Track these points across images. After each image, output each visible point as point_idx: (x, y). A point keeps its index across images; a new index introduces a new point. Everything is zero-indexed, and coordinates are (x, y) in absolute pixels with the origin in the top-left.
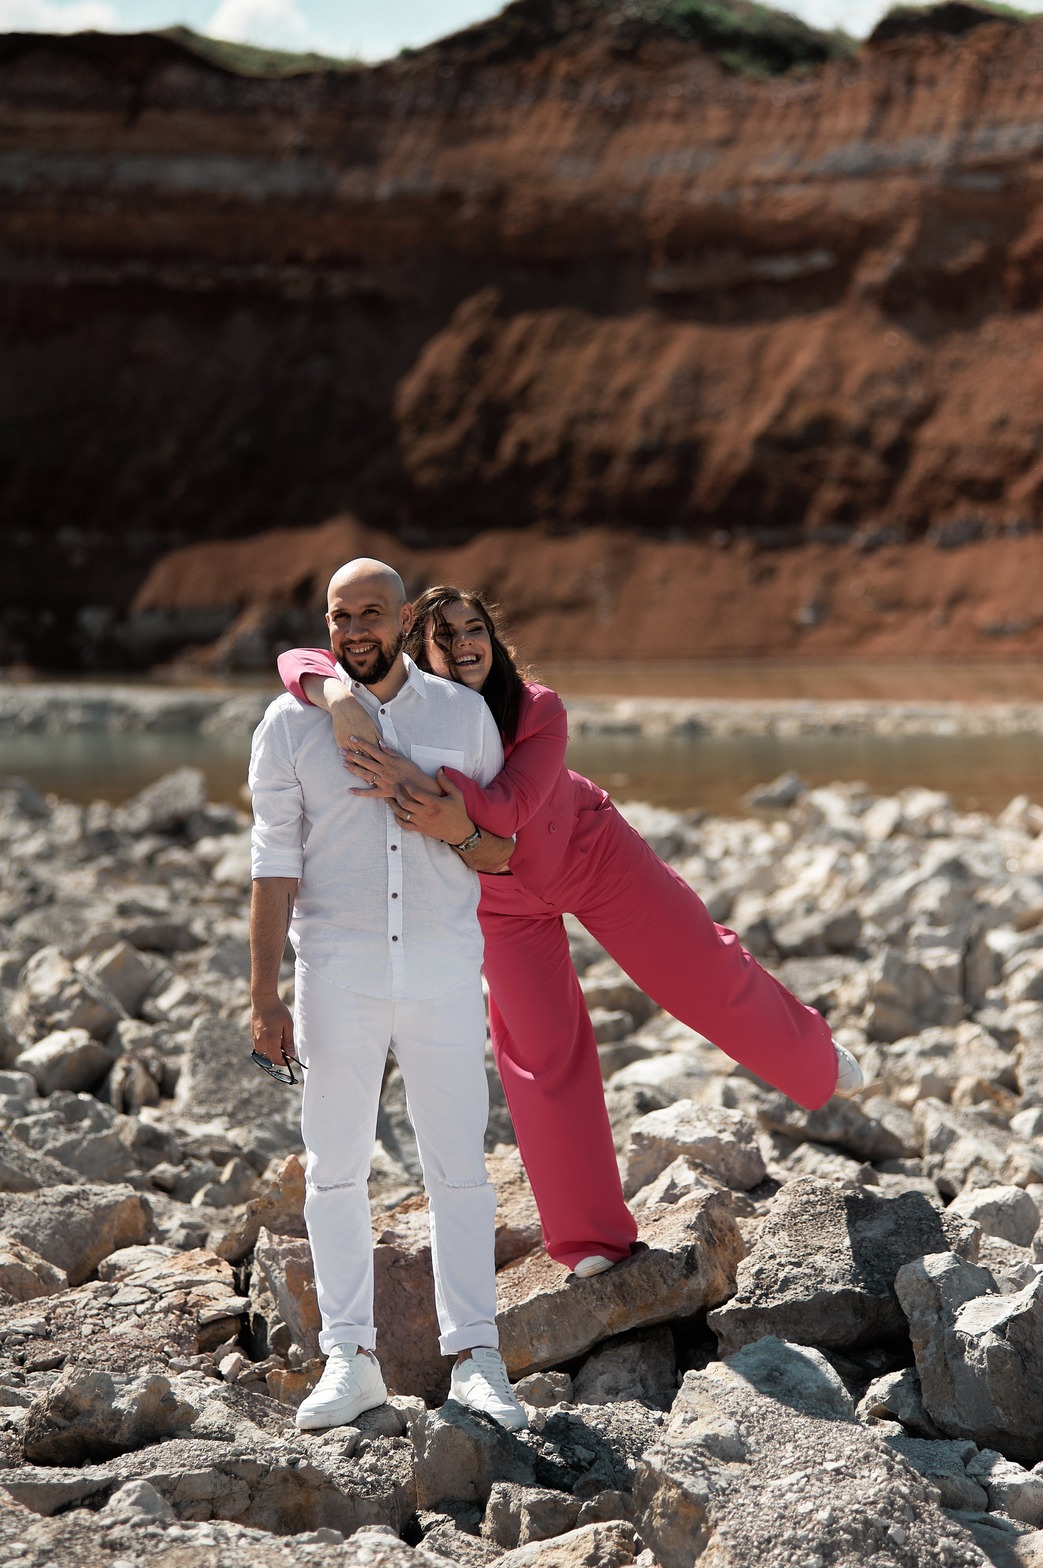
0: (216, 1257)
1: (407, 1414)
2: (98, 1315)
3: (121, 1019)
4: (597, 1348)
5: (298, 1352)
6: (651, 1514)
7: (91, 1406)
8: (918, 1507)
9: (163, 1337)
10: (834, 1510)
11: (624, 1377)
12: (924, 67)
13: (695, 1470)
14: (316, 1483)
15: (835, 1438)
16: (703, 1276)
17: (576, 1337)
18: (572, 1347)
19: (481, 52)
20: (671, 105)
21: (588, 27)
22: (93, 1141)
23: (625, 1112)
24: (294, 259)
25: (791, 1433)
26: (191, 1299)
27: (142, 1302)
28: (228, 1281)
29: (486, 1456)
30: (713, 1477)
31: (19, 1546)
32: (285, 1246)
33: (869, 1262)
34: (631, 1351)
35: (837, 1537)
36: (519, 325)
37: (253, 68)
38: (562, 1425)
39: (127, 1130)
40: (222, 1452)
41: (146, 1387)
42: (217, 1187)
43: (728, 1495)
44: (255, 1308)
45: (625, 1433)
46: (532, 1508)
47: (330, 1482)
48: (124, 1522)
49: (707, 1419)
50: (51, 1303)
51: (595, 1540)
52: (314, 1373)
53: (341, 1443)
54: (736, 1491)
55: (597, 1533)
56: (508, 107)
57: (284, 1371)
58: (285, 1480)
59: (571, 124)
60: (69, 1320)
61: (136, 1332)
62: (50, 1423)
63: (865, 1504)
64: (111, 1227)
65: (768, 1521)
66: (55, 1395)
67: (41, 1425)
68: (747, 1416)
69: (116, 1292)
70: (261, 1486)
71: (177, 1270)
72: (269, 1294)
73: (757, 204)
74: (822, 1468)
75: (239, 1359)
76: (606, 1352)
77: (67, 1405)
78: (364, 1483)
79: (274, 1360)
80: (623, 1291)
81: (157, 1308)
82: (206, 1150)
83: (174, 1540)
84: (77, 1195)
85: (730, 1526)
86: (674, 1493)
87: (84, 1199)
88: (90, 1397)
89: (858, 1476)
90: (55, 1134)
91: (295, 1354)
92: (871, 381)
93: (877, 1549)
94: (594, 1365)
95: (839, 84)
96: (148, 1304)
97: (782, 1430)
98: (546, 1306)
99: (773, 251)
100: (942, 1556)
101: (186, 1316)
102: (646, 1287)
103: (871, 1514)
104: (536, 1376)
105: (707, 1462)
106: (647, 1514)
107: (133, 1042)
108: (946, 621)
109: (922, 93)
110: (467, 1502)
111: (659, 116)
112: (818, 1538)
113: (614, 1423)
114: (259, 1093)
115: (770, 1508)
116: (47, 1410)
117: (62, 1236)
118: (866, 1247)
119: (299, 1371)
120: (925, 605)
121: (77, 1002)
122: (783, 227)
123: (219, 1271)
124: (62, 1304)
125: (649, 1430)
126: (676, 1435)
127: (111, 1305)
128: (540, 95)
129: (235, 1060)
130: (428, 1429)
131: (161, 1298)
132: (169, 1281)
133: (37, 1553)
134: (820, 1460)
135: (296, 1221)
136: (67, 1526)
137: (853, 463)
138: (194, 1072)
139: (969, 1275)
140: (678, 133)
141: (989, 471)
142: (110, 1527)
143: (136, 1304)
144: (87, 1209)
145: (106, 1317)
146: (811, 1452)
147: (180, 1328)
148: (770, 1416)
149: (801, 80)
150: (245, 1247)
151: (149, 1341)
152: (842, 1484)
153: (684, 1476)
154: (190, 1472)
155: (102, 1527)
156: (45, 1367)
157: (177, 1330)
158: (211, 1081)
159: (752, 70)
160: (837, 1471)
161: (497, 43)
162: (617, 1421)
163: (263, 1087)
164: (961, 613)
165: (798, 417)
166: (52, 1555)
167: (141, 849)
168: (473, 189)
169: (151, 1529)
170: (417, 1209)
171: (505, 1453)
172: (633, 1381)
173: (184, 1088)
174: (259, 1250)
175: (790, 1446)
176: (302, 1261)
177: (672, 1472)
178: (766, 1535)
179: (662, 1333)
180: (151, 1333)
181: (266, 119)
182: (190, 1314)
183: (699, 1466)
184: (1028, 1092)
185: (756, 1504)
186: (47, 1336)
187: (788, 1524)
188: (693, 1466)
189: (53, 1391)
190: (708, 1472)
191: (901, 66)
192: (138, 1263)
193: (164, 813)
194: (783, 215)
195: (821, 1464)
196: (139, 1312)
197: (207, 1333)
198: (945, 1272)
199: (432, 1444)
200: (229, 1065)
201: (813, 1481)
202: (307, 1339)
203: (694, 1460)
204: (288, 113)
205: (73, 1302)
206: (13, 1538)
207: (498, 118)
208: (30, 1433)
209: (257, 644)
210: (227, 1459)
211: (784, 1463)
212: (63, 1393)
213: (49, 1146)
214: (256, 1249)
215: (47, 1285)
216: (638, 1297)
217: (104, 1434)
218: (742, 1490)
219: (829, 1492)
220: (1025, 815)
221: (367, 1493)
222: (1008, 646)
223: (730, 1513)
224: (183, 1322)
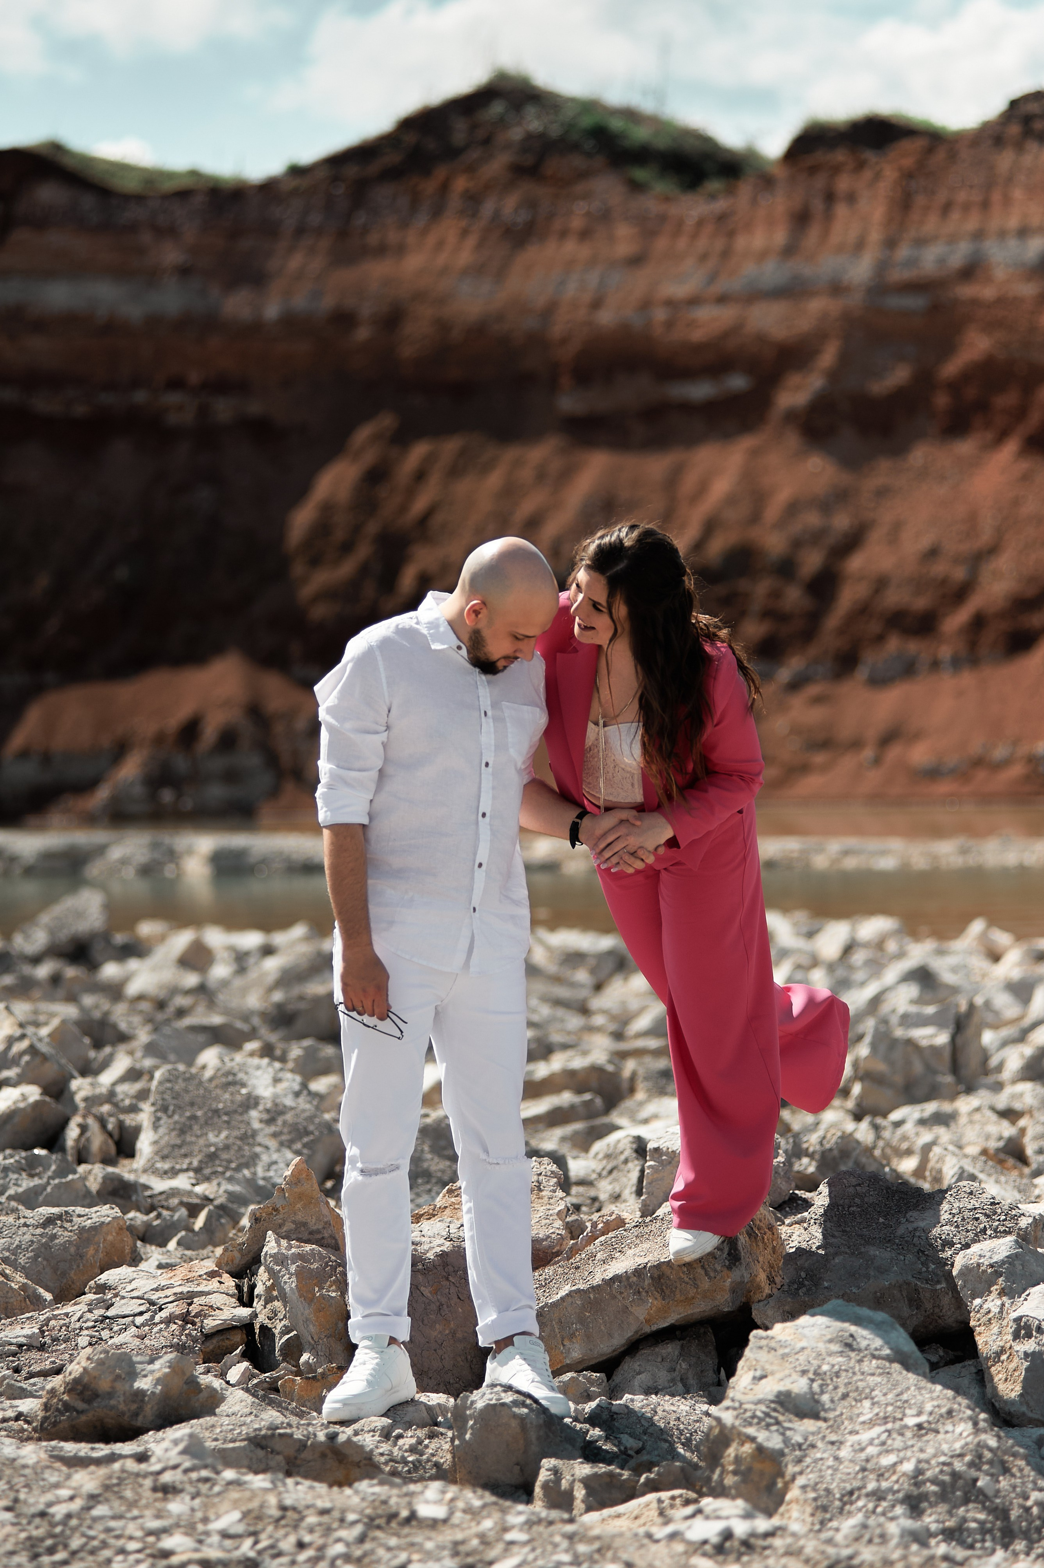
0: (217, 1269)
1: (438, 1409)
2: (94, 1327)
3: (74, 1077)
4: (633, 1347)
5: (311, 1361)
6: (722, 1473)
7: (113, 1387)
8: (1007, 1462)
9: (166, 1347)
10: (919, 1461)
11: (663, 1376)
12: (843, 183)
13: (768, 1425)
14: (357, 1459)
15: (914, 1396)
16: (746, 1269)
17: (610, 1335)
18: (607, 1346)
19: (374, 168)
20: (577, 223)
21: (487, 141)
22: (56, 1186)
23: (622, 1157)
24: (176, 384)
25: (867, 1391)
26: (194, 1309)
27: (141, 1313)
28: (231, 1292)
29: (533, 1436)
30: (788, 1433)
31: (64, 1493)
32: (293, 1250)
33: (923, 1252)
34: (670, 1349)
35: (923, 1489)
36: (419, 451)
37: (131, 185)
38: (605, 1416)
39: (91, 1178)
40: (257, 1426)
41: (169, 1367)
42: (190, 1234)
43: (805, 1450)
44: (262, 1319)
45: (672, 1423)
46: (587, 1482)
47: (370, 1459)
48: (175, 1467)
49: (779, 1376)
50: (42, 1318)
51: (659, 1508)
52: (330, 1378)
53: (372, 1434)
54: (813, 1446)
55: (660, 1501)
56: (404, 225)
57: (298, 1378)
58: (323, 1455)
59: (471, 241)
60: (64, 1331)
61: (137, 1342)
62: (67, 1407)
63: (952, 1457)
64: (97, 1251)
65: (849, 1474)
66: (72, 1377)
67: (57, 1410)
68: (819, 1374)
69: (112, 1305)
70: (298, 1462)
71: (176, 1281)
72: (277, 1304)
73: (669, 324)
74: (903, 1423)
75: (247, 1369)
76: (643, 1351)
77: (86, 1387)
78: (405, 1462)
79: (285, 1368)
80: (662, 1285)
81: (157, 1319)
82: (174, 1201)
83: (230, 1483)
84: (60, 1217)
85: (809, 1480)
86: (748, 1448)
87: (67, 1221)
88: (110, 1378)
89: (941, 1430)
90: (17, 1179)
91: (307, 1362)
92: (793, 509)
93: (966, 1501)
94: (629, 1366)
95: (754, 202)
96: (147, 1316)
97: (857, 1388)
98: (579, 1303)
99: (687, 374)
100: (1035, 1510)
101: (189, 1326)
102: (687, 1279)
103: (958, 1466)
104: (569, 1375)
105: (781, 1418)
106: (718, 1471)
107: (86, 1100)
108: (877, 761)
109: (841, 210)
110: (512, 1486)
111: (564, 234)
112: (903, 1489)
113: (660, 1413)
114: (227, 1147)
115: (851, 1461)
116: (64, 1393)
117: (45, 1259)
118: (919, 1237)
119: (314, 1378)
120: (856, 744)
121: (26, 1058)
122: (699, 348)
123: (221, 1283)
124: (55, 1317)
125: (697, 1421)
126: (746, 1391)
127: (107, 1318)
128: (437, 212)
129: (199, 1113)
130: (470, 1408)
131: (161, 1309)
132: (169, 1292)
133: (85, 1497)
134: (900, 1416)
135: (302, 1229)
136: (114, 1472)
137: (776, 594)
138: (156, 1127)
139: (1032, 1260)
140: (584, 252)
141: (921, 603)
142: (159, 1473)
143: (135, 1315)
144: (71, 1231)
145: (103, 1329)
146: (890, 1409)
147: (183, 1337)
148: (844, 1374)
149: (713, 197)
150: (248, 1258)
151: (152, 1351)
152: (925, 1438)
153: (758, 1431)
154: (225, 1446)
155: (152, 1473)
156: (44, 1374)
157: (180, 1340)
158: (174, 1134)
159: (661, 187)
160: (920, 1426)
161: (392, 158)
162: (664, 1411)
163: (231, 1141)
164: (894, 752)
165: (717, 547)
166: (101, 1499)
167: (43, 971)
168: (366, 310)
169: (204, 1473)
170: (429, 1219)
171: (551, 1435)
172: (673, 1380)
173: (145, 1144)
174: (266, 1254)
175: (867, 1404)
176: (312, 1267)
177: (744, 1426)
178: (848, 1487)
179: (702, 1330)
180: (152, 1343)
181: (146, 237)
182: (194, 1324)
183: (772, 1421)
184: (1036, 1160)
185: (836, 1458)
186: (42, 1348)
187: (871, 1476)
188: (766, 1421)
189: (70, 1374)
190: (783, 1427)
191: (820, 182)
192: (130, 1282)
193: (63, 936)
194: (697, 336)
195: (901, 1419)
196: (138, 1324)
197: (212, 1345)
198: (1007, 1257)
199: (475, 1424)
200: (194, 1118)
201: (895, 1435)
202: (319, 1347)
203: (767, 1415)
204: (170, 232)
205: (67, 1315)
206: (57, 1486)
207: (393, 237)
208: (45, 1419)
209: (138, 790)
210: (263, 1432)
211: (862, 1419)
212: (82, 1375)
213: (11, 1192)
214: (263, 1254)
215: (37, 1303)
216: (678, 1291)
217: (126, 1417)
218: (820, 1444)
219: (912, 1446)
220: (983, 937)
221: (409, 1472)
222: (944, 787)
223: (808, 1467)
224: (187, 1332)
